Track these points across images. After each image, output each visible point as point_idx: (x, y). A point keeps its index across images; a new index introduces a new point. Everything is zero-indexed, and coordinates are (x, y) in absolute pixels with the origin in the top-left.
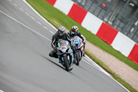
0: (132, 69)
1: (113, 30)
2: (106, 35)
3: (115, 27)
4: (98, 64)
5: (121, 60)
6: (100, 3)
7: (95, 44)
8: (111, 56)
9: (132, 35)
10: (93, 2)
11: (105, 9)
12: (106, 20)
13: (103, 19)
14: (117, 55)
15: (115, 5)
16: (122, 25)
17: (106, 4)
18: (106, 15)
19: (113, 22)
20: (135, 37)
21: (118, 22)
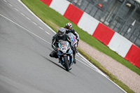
0: (129, 70)
1: (110, 30)
2: (103, 36)
3: (112, 28)
4: (95, 65)
5: (118, 61)
6: (96, 3)
7: (92, 45)
8: (108, 57)
9: (129, 35)
10: (89, 2)
11: (102, 9)
12: (102, 20)
13: (99, 20)
14: (114, 55)
16: (119, 25)
17: (103, 4)
18: (103, 15)
19: (110, 22)
20: (132, 37)
21: (114, 23)
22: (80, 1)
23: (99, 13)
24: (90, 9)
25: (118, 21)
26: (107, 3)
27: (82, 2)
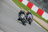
2: (40, 13)
3: (43, 10)
5: (45, 21)
6: (38, 2)
10: (35, 1)
12: (40, 7)
13: (39, 7)
16: (45, 9)
17: (40, 2)
18: (40, 6)
19: (42, 8)
21: (44, 8)
22: (32, 1)
23: (39, 5)
24: (36, 4)
25: (45, 8)
26: (42, 2)
27: (33, 1)
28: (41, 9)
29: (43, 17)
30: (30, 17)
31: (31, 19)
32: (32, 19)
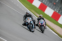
1: (59, 15)
2: (56, 17)
3: (60, 13)
4: (52, 30)
6: (53, 3)
7: (51, 21)
10: (50, 2)
11: (55, 5)
12: (55, 10)
13: (54, 10)
15: (60, 3)
17: (56, 3)
18: (56, 8)
19: (59, 11)
21: (61, 11)
22: (46, 2)
23: (54, 7)
24: (50, 5)
27: (47, 2)
28: (57, 12)
29: (59, 22)
30: (42, 23)
31: (43, 25)
32: (45, 25)
